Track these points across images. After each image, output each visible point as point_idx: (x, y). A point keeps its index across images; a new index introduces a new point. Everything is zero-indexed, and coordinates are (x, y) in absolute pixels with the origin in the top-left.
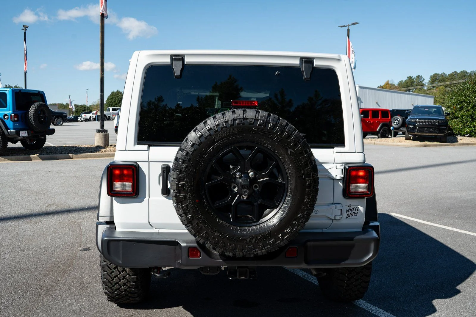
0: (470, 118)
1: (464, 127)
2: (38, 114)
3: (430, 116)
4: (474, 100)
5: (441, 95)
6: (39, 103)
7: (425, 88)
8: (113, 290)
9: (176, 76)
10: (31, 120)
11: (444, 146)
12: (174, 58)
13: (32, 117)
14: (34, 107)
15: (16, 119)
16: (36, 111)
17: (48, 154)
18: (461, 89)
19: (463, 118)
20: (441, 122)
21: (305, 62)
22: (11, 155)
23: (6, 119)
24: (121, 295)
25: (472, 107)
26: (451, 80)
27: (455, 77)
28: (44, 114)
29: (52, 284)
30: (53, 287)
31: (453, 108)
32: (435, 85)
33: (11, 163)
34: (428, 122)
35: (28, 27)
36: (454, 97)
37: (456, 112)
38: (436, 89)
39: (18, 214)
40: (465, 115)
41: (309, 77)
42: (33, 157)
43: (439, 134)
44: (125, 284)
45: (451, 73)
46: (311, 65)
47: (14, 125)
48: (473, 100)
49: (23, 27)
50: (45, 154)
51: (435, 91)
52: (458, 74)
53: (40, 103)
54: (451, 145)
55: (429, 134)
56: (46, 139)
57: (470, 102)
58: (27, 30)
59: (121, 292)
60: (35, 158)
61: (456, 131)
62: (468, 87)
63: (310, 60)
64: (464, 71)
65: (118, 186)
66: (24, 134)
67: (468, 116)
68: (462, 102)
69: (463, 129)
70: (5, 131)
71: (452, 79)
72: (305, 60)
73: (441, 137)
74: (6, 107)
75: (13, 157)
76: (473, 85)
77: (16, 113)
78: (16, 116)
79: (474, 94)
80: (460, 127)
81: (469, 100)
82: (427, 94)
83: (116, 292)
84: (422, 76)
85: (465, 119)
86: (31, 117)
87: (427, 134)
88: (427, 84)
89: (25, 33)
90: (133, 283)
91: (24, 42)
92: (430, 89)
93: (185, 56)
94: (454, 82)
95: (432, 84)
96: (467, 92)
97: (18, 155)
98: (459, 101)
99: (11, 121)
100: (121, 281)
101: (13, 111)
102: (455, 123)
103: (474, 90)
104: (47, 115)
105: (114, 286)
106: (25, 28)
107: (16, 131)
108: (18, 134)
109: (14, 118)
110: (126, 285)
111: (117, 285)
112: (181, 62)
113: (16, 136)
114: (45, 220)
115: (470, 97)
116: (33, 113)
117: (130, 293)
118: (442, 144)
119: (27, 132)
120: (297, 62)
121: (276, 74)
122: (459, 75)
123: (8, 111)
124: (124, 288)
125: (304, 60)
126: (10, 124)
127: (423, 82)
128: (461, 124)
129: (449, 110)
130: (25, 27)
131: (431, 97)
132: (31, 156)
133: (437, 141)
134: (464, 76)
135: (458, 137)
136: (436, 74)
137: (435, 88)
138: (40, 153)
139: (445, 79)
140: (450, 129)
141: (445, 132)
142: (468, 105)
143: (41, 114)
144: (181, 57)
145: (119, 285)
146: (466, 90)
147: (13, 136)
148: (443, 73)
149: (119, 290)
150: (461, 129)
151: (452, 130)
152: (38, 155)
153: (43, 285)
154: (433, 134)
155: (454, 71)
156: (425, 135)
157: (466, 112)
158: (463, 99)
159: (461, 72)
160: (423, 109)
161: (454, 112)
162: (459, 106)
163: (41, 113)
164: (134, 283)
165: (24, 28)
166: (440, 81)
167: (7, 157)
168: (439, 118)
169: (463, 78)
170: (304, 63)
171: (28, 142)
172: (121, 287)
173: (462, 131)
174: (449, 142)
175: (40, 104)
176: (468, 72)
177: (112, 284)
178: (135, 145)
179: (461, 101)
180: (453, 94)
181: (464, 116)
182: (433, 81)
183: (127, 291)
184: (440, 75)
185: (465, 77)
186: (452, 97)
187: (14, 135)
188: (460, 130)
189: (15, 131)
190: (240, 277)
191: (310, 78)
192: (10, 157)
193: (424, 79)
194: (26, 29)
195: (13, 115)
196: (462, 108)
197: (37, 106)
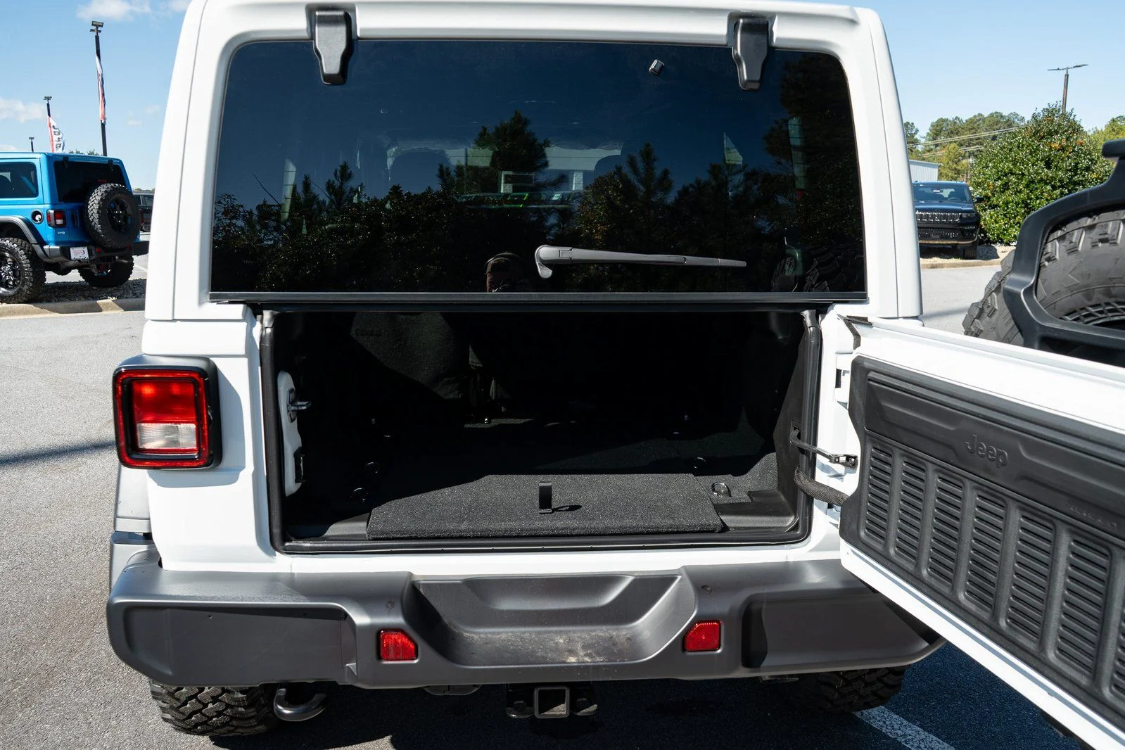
0: (1021, 207)
1: (1010, 227)
2: (109, 210)
3: (943, 205)
4: (1031, 171)
5: (951, 163)
6: (109, 185)
7: (920, 148)
8: (183, 713)
9: (329, 78)
10: (93, 224)
11: (971, 266)
12: (319, 16)
13: (96, 216)
14: (100, 194)
15: (59, 222)
16: (104, 202)
17: (137, 297)
18: (1005, 148)
19: (1008, 208)
20: (967, 216)
21: (747, 29)
22: (56, 301)
23: (37, 221)
24: (209, 725)
25: (1026, 185)
26: (972, 131)
27: (979, 125)
28: (123, 208)
29: (51, 663)
30: (50, 673)
31: (989, 186)
32: (939, 140)
33: (53, 318)
34: (939, 217)
35: (102, 26)
36: (990, 165)
37: (993, 195)
38: (940, 150)
39: (29, 448)
40: (1012, 202)
41: (757, 77)
42: (104, 304)
43: (960, 243)
44: (215, 699)
45: (972, 116)
46: (765, 41)
47: (56, 235)
48: (1029, 171)
49: (93, 25)
50: (131, 298)
51: (939, 153)
52: (984, 120)
53: (112, 185)
54: (986, 265)
55: (941, 242)
56: (133, 264)
57: (1023, 175)
58: (100, 31)
59: (208, 717)
60: (108, 307)
61: (993, 235)
62: (1019, 143)
63: (761, 21)
64: (997, 113)
65: (153, 436)
66: (79, 253)
67: (1019, 204)
68: (1006, 175)
69: (1007, 231)
70: (37, 247)
71: (973, 128)
72: (747, 20)
73: (965, 248)
74: (36, 195)
75: (60, 305)
76: (1031, 137)
77: (58, 207)
78: (59, 214)
79: (1032, 157)
80: (1001, 226)
81: (1020, 170)
82: (924, 159)
83: (193, 718)
84: (913, 124)
85: (1012, 209)
86: (92, 217)
87: (937, 242)
88: (923, 141)
89: (97, 38)
90: (240, 695)
91: (97, 58)
92: (929, 151)
93: (354, 11)
94: (978, 135)
95: (934, 139)
96: (1019, 154)
97: (71, 300)
98: (1001, 171)
99: (49, 225)
100: (205, 692)
101: (53, 204)
102: (991, 217)
103: (1033, 148)
104: (129, 210)
105: (185, 704)
106: (97, 28)
107: (61, 248)
108: (68, 256)
109: (55, 220)
110: (220, 701)
111: (194, 701)
112: (342, 30)
113: (62, 259)
114: (89, 462)
115: (1023, 162)
116: (97, 207)
117: (232, 718)
118: (967, 263)
119: (86, 249)
120: (717, 29)
121: (652, 67)
122: (987, 122)
123: (42, 202)
124: (215, 708)
125: (741, 21)
126: (47, 232)
127: (916, 137)
128: (1003, 219)
129: (980, 190)
130: (97, 26)
131: (933, 166)
132: (99, 302)
133: (957, 257)
134: (997, 123)
135: (997, 247)
136: (943, 120)
137: (938, 148)
138: (118, 294)
139: (960, 129)
140: (982, 231)
141: (975, 237)
142: (1020, 181)
143: (115, 210)
144: (341, 13)
145: (199, 701)
146: (1015, 149)
147: (55, 259)
148: (957, 118)
149: (202, 713)
150: (1004, 230)
151: (985, 233)
152: (114, 298)
153: (26, 666)
154: (949, 242)
155: (976, 114)
156: (932, 244)
157: (1015, 194)
158: (1008, 167)
159: (992, 115)
160: (928, 190)
161: (990, 194)
162: (999, 183)
163: (115, 206)
164: (242, 694)
165: (94, 28)
166: (951, 133)
167: (46, 305)
168: (964, 209)
169: (995, 127)
170: (741, 33)
171: (94, 270)
172: (206, 705)
173: (1004, 235)
174: (981, 258)
175: (112, 187)
176: (1004, 115)
177: (178, 700)
178: (201, 303)
179: (1005, 172)
180: (988, 159)
181: (1011, 204)
182: (936, 134)
183: (224, 715)
184: (950, 121)
185: (999, 125)
186: (986, 164)
187: (58, 256)
188: (1001, 233)
189: (58, 247)
190: (542, 710)
191: (761, 81)
192: (52, 305)
193: (917, 131)
194: (99, 29)
195: (52, 212)
196: (1006, 187)
197: (106, 191)
